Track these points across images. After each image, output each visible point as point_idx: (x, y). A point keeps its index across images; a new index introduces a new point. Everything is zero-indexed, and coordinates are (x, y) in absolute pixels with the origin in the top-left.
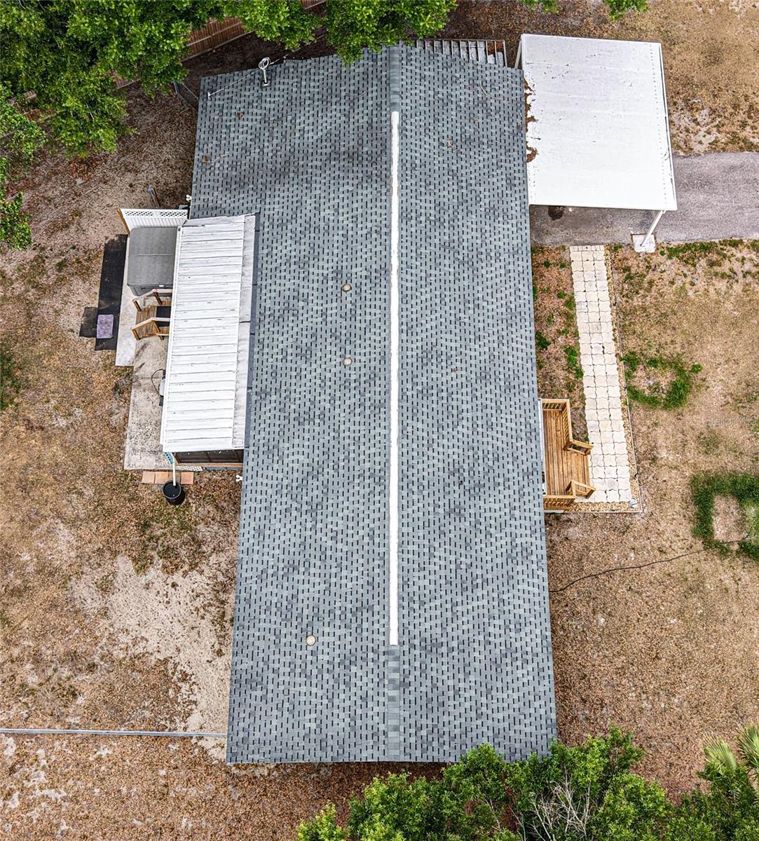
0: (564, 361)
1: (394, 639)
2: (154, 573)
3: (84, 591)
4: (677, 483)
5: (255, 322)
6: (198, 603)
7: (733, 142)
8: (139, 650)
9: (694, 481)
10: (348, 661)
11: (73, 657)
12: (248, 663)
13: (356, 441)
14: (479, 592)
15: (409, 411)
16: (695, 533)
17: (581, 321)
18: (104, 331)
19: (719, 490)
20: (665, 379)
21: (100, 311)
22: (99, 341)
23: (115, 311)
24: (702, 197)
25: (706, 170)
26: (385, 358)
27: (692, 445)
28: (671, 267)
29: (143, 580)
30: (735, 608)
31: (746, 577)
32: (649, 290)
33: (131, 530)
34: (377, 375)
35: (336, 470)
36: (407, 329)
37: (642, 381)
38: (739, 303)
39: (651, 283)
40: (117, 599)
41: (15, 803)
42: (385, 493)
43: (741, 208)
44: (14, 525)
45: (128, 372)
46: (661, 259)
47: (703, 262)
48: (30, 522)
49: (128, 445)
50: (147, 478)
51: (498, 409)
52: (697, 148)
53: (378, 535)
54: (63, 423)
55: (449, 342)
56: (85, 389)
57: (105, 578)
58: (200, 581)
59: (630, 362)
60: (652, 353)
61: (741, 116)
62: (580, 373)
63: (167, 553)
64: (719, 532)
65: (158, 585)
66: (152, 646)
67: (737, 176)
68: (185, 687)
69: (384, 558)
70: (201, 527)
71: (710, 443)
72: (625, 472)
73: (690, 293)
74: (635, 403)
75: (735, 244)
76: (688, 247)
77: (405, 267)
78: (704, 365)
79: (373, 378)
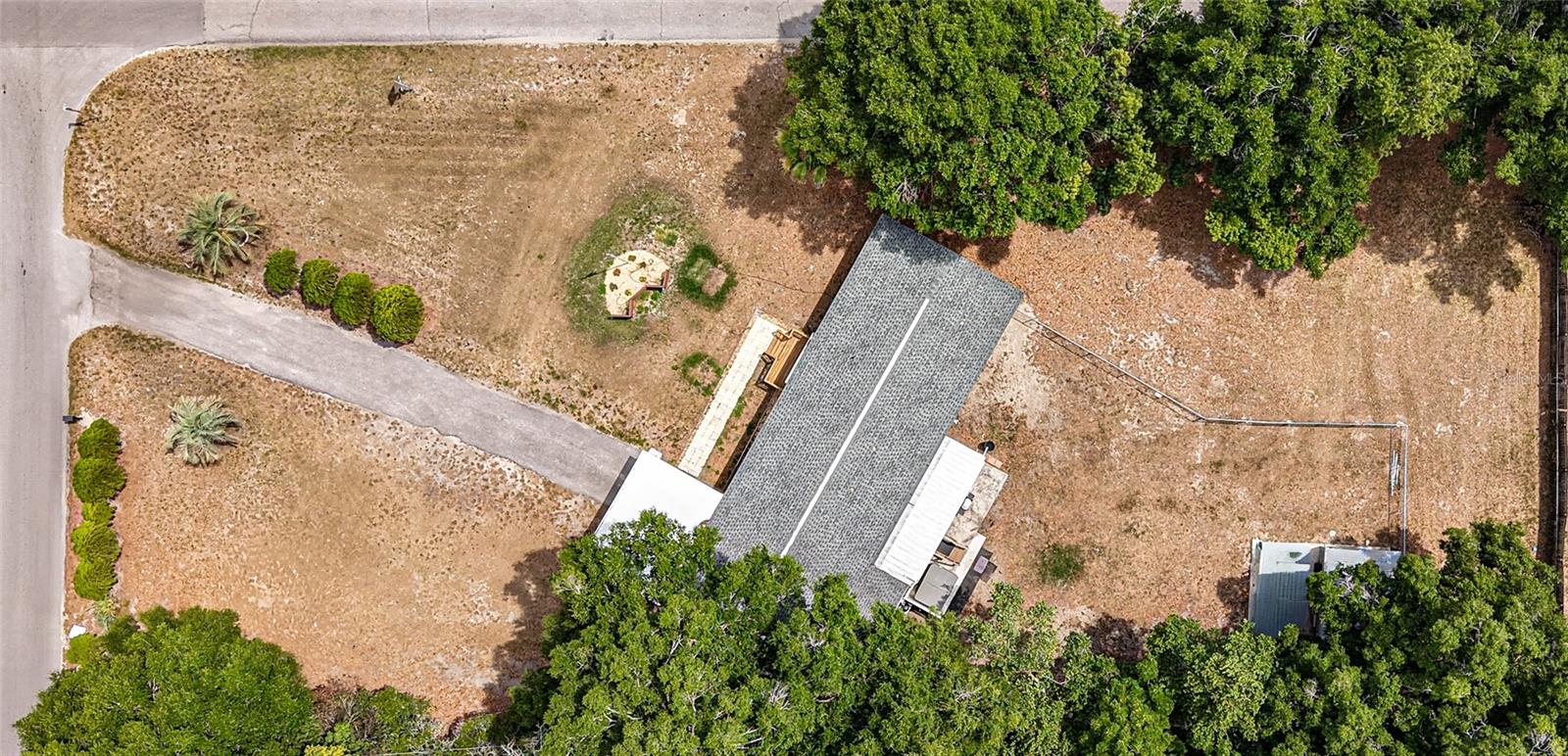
0: (745, 411)
1: (927, 301)
2: (1019, 412)
3: (1056, 423)
4: (728, 313)
5: (905, 501)
7: (556, 493)
8: (1043, 377)
9: (718, 310)
10: (951, 304)
11: (1076, 391)
12: (995, 330)
13: (892, 404)
14: (875, 303)
15: (859, 405)
16: (736, 284)
17: (720, 429)
18: (984, 561)
19: (708, 298)
20: (696, 372)
21: (980, 575)
22: (988, 558)
23: (971, 571)
24: (600, 467)
25: (586, 483)
26: (856, 438)
27: (706, 329)
28: (647, 435)
29: (1025, 411)
30: (741, 237)
31: (725, 248)
32: (670, 427)
33: (1019, 441)
34: (865, 431)
35: (909, 396)
36: (836, 448)
37: (711, 375)
38: (624, 392)
39: (666, 431)
40: (1042, 408)
41: (1131, 336)
42: (893, 370)
43: (582, 448)
44: (1076, 475)
45: (982, 530)
46: (651, 442)
47: (627, 427)
48: (1066, 472)
49: (1000, 488)
50: (999, 464)
51: (811, 386)
52: (580, 499)
53: (908, 352)
54: (1028, 519)
55: (817, 432)
56: (1009, 532)
57: (1043, 422)
58: (999, 396)
59: (709, 391)
60: (694, 389)
61: (537, 507)
62: (740, 399)
63: (1009, 418)
64: (724, 277)
65: (1019, 404)
66: (1036, 375)
67: (570, 470)
68: (1029, 347)
69: (911, 340)
70: (984, 423)
71: (696, 325)
72: (751, 334)
73: (648, 412)
74: (721, 367)
75: (602, 428)
76: (630, 441)
77: (817, 484)
78: (670, 368)
79: (867, 432)
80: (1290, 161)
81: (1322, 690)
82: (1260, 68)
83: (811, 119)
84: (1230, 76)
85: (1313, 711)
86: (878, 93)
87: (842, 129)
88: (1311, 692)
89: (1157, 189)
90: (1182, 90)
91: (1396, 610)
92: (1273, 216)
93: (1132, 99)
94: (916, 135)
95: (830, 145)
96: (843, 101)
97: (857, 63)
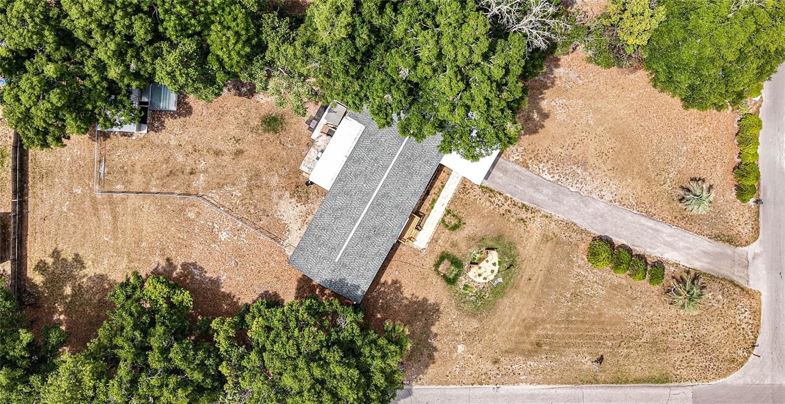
0: (430, 202)
1: (337, 260)
2: (293, 200)
3: (275, 195)
4: (438, 251)
5: (350, 158)
6: (301, 214)
7: (523, 162)
8: (281, 218)
9: (443, 252)
10: (324, 259)
11: (264, 211)
12: (303, 244)
13: (355, 208)
14: (363, 259)
15: (372, 208)
16: (434, 265)
17: (442, 193)
18: (312, 126)
19: (448, 258)
20: (454, 222)
21: (314, 119)
22: (310, 127)
23: (318, 121)
24: (501, 175)
25: (508, 167)
26: (374, 190)
27: (449, 243)
28: (479, 191)
29: (290, 201)
30: (432, 289)
31: (439, 283)
32: (467, 194)
33: (293, 185)
34: (369, 194)
35: (346, 212)
36: (383, 186)
37: (447, 220)
38: (490, 212)
39: (469, 193)
40: (282, 202)
42: (354, 225)
43: (510, 184)
44: (265, 168)
45: (313, 141)
46: (476, 187)
47: (488, 194)
48: (270, 169)
49: (303, 162)
50: (304, 174)
51: (396, 217)
52: (511, 159)
53: (346, 234)
54: (290, 146)
55: (393, 194)
56: (299, 140)
57: (281, 195)
58: (302, 208)
59: (448, 212)
60: (455, 213)
61: (532, 156)
62: (432, 208)
63: (299, 197)
64: (440, 269)
65: (293, 204)
66: (284, 219)
67: (516, 174)
68: (288, 233)
69: (345, 240)
70: (311, 194)
71: (454, 245)
72: (427, 240)
73: (478, 202)
74: (442, 224)
75: (500, 194)
76: (487, 188)
77: (393, 168)
78: (467, 224)
79: (368, 194)
80: (143, 338)
81: (128, 67)
82: (156, 389)
83: (389, 361)
84: (171, 386)
85: (132, 56)
86: (352, 380)
87: (373, 357)
88: (133, 66)
89: (214, 321)
90: (197, 376)
91: (90, 107)
92: (157, 305)
93: (224, 369)
94: (334, 357)
95: (380, 348)
96: (373, 372)
97: (364, 394)
